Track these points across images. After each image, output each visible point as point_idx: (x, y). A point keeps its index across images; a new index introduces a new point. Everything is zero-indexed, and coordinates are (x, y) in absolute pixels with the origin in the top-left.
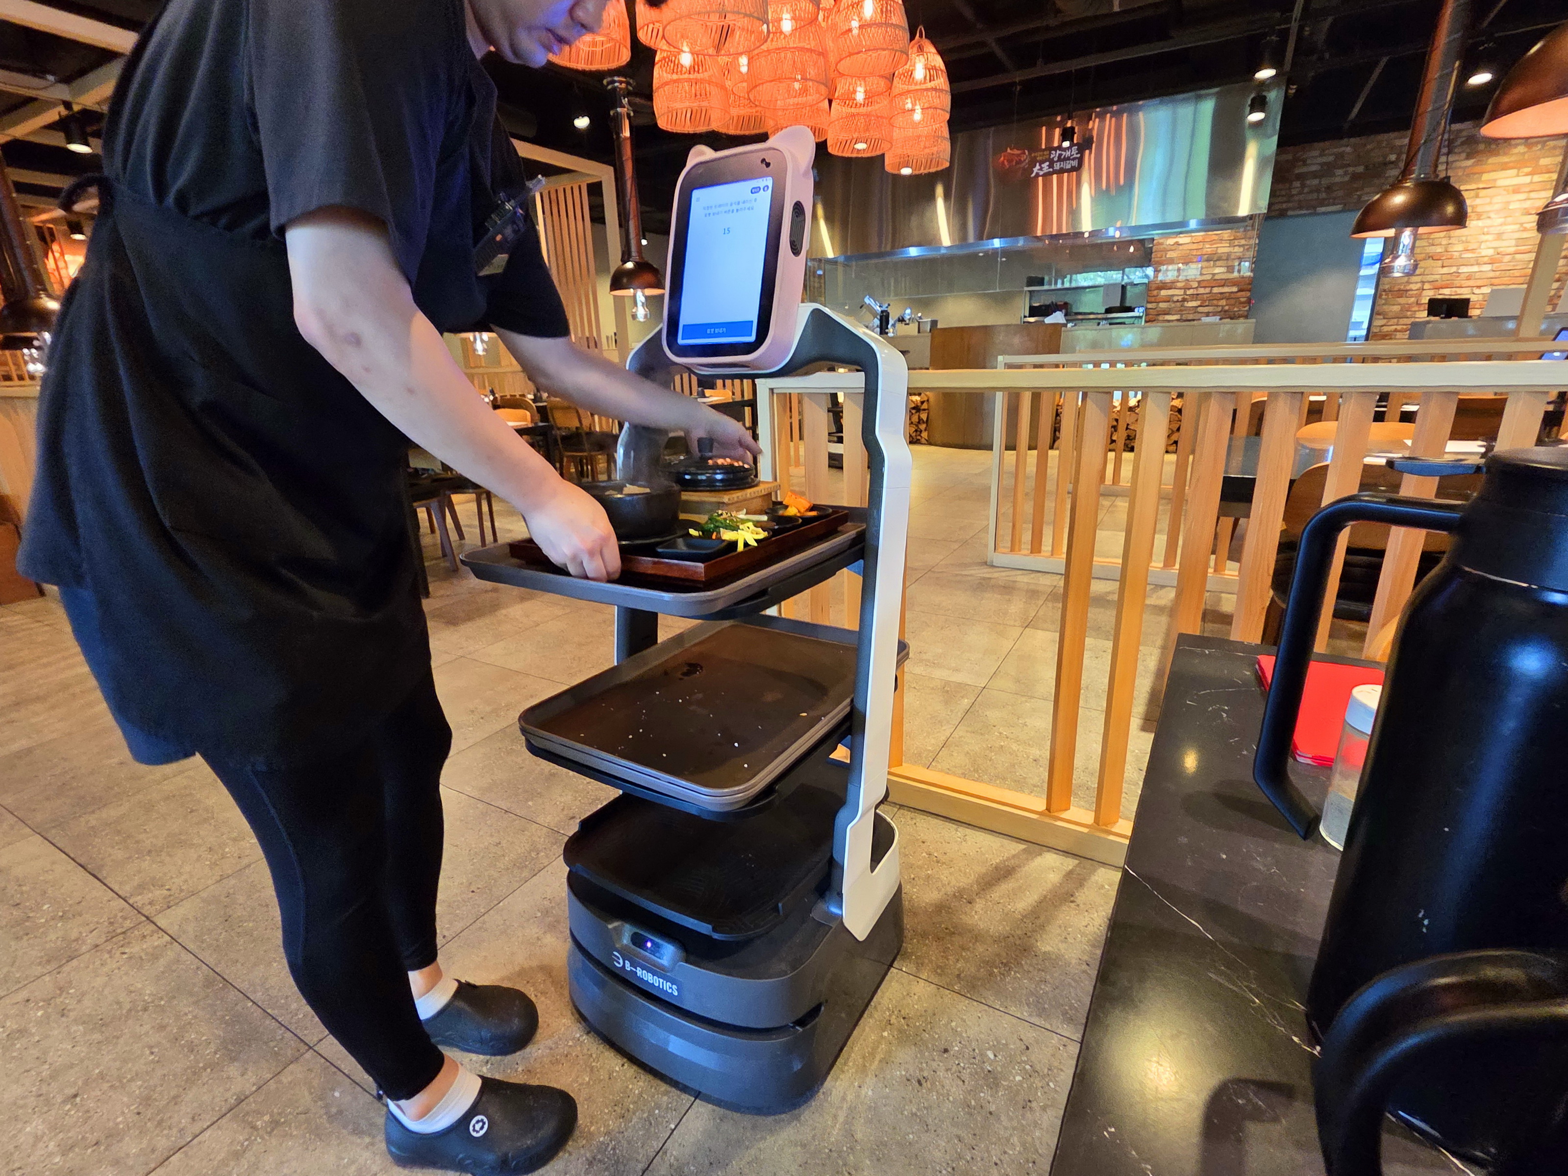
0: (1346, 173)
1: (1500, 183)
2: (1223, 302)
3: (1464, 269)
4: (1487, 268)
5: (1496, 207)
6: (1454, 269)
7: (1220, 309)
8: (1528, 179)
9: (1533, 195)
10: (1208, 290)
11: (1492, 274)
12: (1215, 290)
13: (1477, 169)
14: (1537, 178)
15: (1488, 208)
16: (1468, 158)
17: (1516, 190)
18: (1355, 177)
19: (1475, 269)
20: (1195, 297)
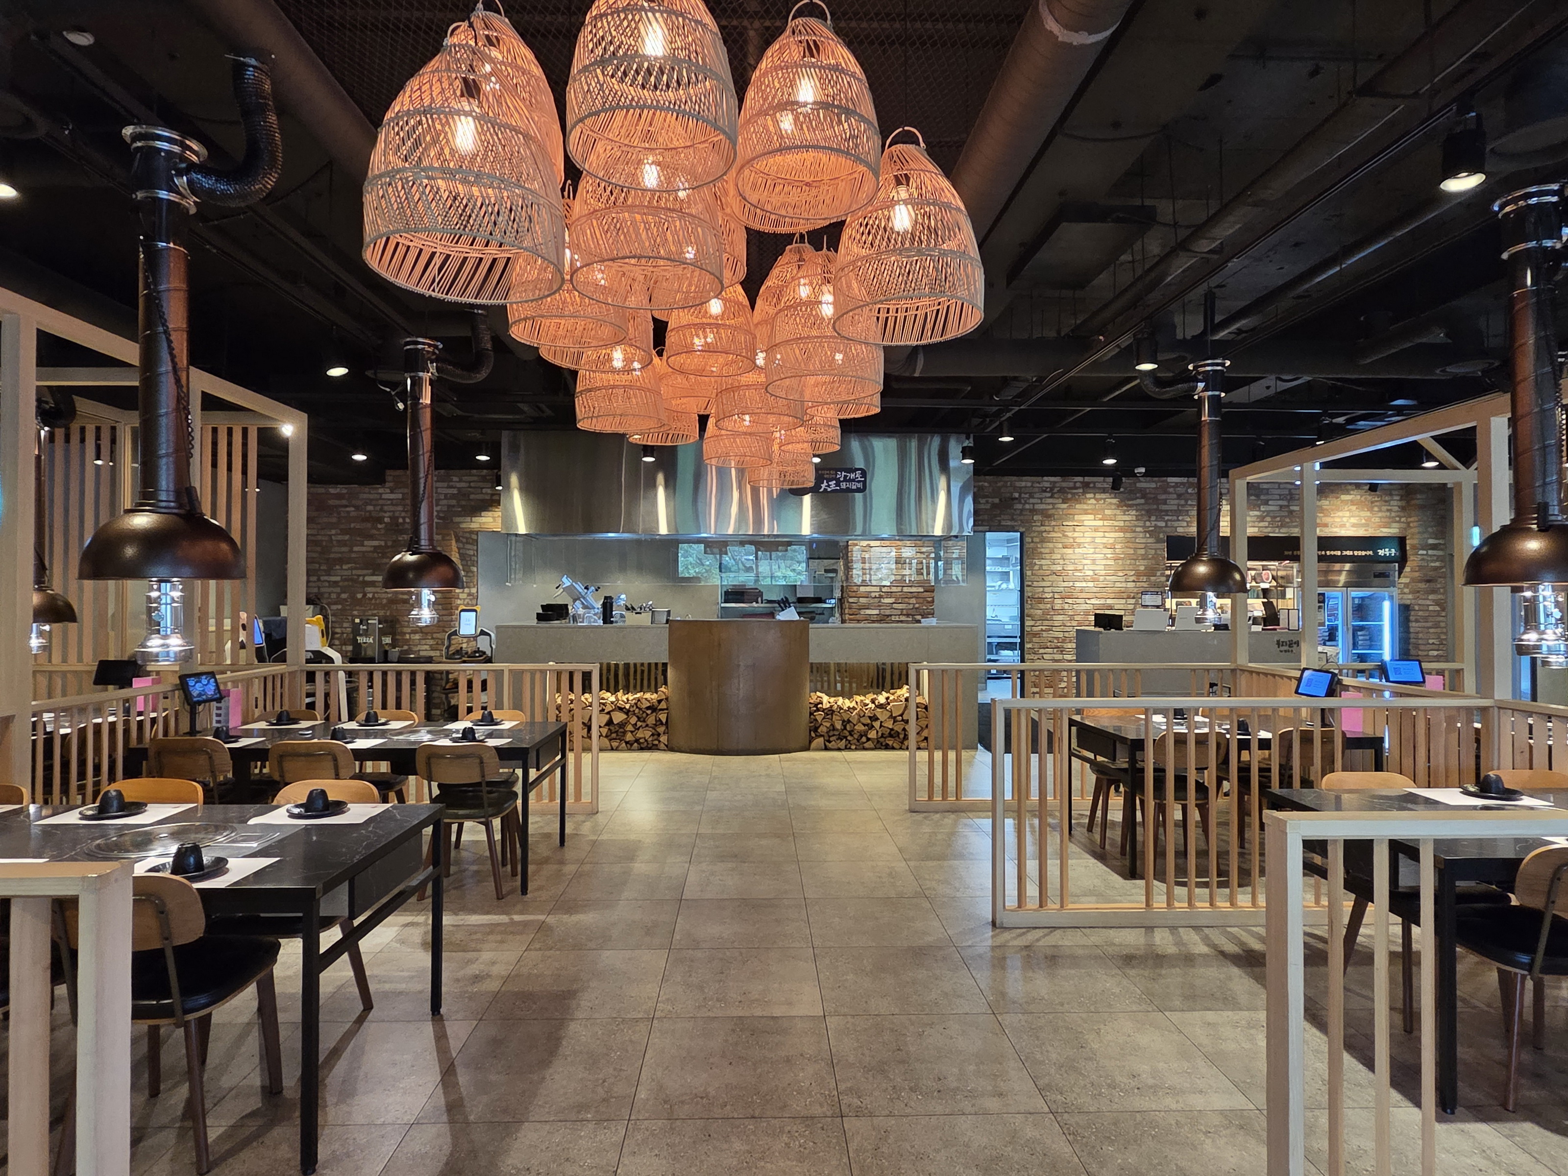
0: (987, 502)
1: (1086, 523)
2: (913, 601)
3: (1077, 584)
4: (1091, 584)
5: (1088, 540)
6: (1071, 584)
7: (911, 606)
8: (1100, 523)
9: (1107, 534)
10: (899, 589)
11: (1095, 590)
12: (905, 589)
13: (1071, 511)
14: (1106, 523)
15: (1082, 540)
16: (1063, 502)
17: (1096, 529)
18: (994, 506)
19: (1084, 584)
20: (890, 594)
